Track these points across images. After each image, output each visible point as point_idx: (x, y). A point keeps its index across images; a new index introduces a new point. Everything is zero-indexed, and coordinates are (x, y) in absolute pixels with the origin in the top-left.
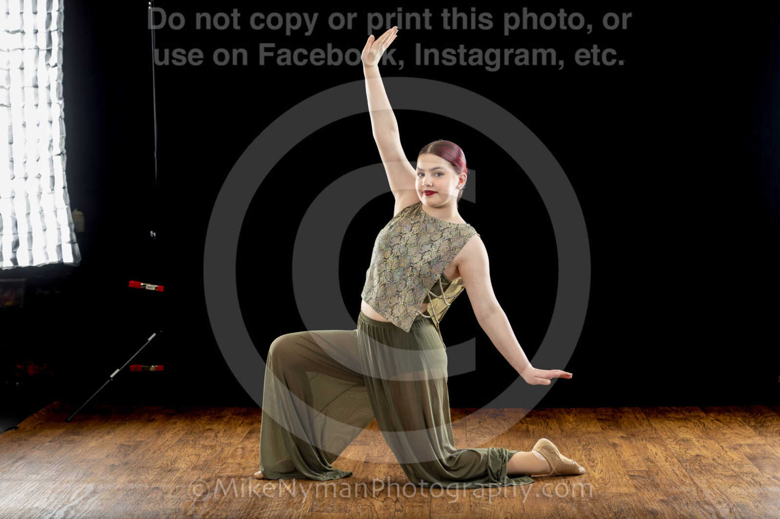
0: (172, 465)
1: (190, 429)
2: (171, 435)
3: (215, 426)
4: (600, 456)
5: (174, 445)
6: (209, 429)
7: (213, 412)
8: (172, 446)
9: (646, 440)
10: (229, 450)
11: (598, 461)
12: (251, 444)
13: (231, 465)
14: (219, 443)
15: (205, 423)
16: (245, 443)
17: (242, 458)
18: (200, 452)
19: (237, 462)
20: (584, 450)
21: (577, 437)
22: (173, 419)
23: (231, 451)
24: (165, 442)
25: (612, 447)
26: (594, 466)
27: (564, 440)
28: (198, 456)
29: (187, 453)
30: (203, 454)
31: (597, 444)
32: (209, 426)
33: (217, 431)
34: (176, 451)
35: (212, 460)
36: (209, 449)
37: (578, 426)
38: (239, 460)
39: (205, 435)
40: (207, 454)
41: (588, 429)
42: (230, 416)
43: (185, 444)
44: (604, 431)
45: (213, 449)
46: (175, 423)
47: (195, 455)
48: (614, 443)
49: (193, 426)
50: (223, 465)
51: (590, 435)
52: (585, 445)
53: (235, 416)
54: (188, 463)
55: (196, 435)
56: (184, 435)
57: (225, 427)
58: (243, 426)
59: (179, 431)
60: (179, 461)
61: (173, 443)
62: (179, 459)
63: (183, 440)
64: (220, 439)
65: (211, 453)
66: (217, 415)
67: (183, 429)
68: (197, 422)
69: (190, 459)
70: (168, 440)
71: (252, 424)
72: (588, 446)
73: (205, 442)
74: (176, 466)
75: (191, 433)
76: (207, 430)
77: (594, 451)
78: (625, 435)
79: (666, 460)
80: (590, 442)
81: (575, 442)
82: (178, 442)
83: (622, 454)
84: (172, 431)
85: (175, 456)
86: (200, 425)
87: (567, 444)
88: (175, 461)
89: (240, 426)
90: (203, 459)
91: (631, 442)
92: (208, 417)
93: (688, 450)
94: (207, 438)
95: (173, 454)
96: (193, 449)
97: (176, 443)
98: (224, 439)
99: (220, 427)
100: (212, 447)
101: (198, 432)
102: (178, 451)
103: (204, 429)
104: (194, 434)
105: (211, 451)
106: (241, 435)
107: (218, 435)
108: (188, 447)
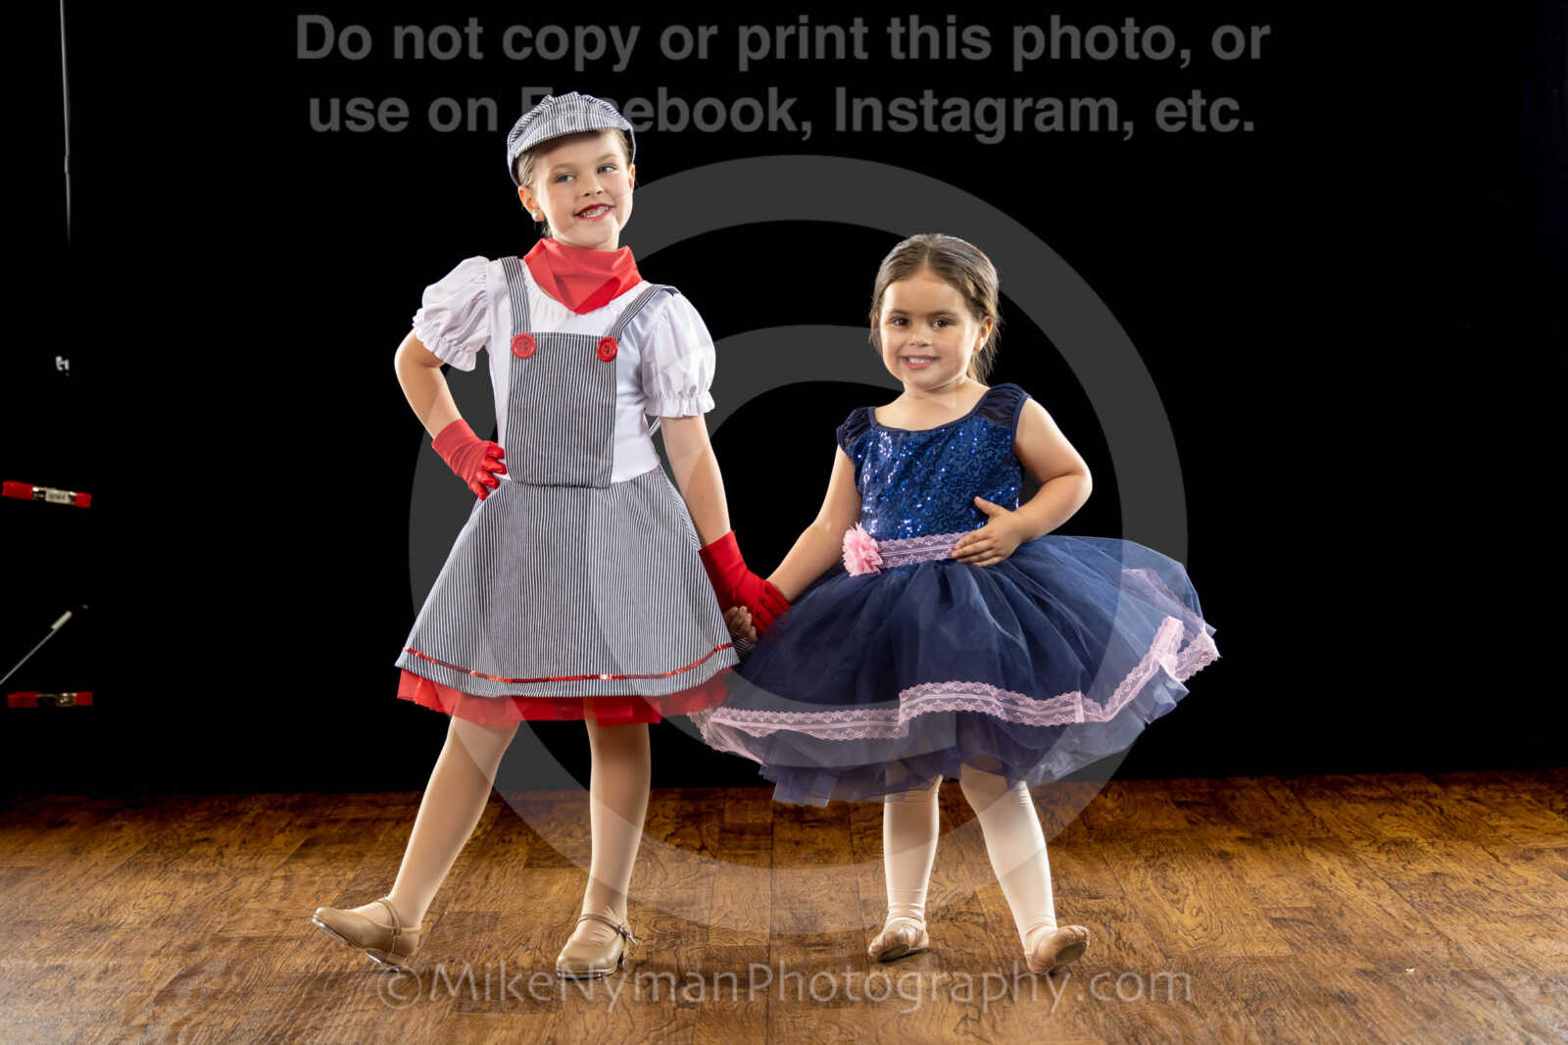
0: (102, 915)
1: (156, 841)
2: (105, 855)
3: (220, 833)
4: (1193, 879)
5: (112, 874)
6: (205, 840)
7: (217, 803)
8: (109, 876)
9: (1302, 845)
10: (252, 882)
11: (1187, 889)
12: (308, 868)
13: (255, 914)
14: (227, 869)
15: (195, 827)
16: (293, 867)
17: (283, 898)
18: (177, 889)
19: (271, 906)
20: (1149, 866)
21: (1130, 840)
22: (115, 821)
23: (256, 885)
24: (89, 870)
25: (1218, 860)
26: (1179, 901)
27: (1097, 847)
28: (173, 896)
29: (144, 891)
30: (186, 892)
31: (1180, 856)
32: (204, 832)
33: (224, 844)
34: (116, 888)
35: (206, 905)
36: (199, 883)
37: (1128, 817)
38: (275, 903)
39: (192, 851)
40: (194, 893)
41: (1154, 823)
42: (260, 811)
43: (139, 871)
44: (1195, 828)
45: (208, 882)
46: (118, 829)
47: (165, 894)
48: (1222, 851)
49: (164, 833)
50: (233, 915)
51: (1161, 836)
52: (1152, 857)
53: (270, 812)
54: (143, 912)
55: (171, 852)
56: (138, 852)
57: (244, 835)
58: (291, 832)
59: (126, 844)
60: (122, 907)
61: (109, 871)
62: (123, 903)
63: (136, 865)
64: (231, 860)
65: (205, 889)
66: (227, 811)
67: (138, 841)
68: (176, 825)
69: (151, 902)
70: (96, 864)
71: (312, 826)
72: (1158, 857)
73: (190, 866)
74: (113, 918)
75: (156, 850)
76: (198, 841)
77: (1174, 870)
78: (1248, 835)
79: (1358, 886)
80: (1163, 849)
81: (1125, 851)
82: (122, 866)
83: (1246, 874)
84: (110, 846)
85: (112, 899)
86: (180, 831)
87: (1105, 855)
88: (111, 909)
89: (282, 831)
90: (184, 903)
91: (1264, 849)
92: (204, 814)
94: (195, 858)
95: (106, 893)
96: (159, 883)
97: (117, 870)
98: (240, 860)
99: (232, 834)
100: (207, 877)
101: (177, 846)
102: (121, 887)
103: (189, 841)
104: (166, 850)
105: (206, 885)
106: (283, 850)
107: (226, 852)
108: (148, 878)
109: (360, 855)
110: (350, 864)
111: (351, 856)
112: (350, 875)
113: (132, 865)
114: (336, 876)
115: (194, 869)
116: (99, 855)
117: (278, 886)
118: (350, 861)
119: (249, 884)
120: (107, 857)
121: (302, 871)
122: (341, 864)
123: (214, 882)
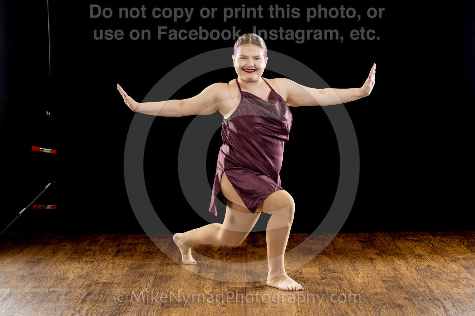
0: (64, 275)
1: (76, 250)
2: (62, 254)
3: (93, 248)
4: (362, 267)
5: (65, 261)
6: (89, 250)
7: (92, 237)
9: (393, 256)
11: (360, 270)
12: (119, 260)
13: (105, 275)
14: (96, 259)
15: (86, 245)
16: (115, 259)
17: (113, 270)
18: (83, 266)
20: (350, 262)
21: (346, 253)
22: (64, 243)
23: (105, 265)
24: (58, 259)
25: (369, 260)
27: (336, 255)
28: (82, 269)
29: (74, 266)
30: (86, 267)
31: (359, 259)
32: (89, 247)
33: (95, 251)
34: (66, 266)
35: (92, 272)
36: (89, 264)
37: (345, 246)
38: (110, 271)
39: (86, 254)
40: (88, 268)
41: (352, 248)
42: (104, 240)
43: (72, 260)
44: (364, 249)
46: (65, 245)
47: (80, 268)
48: (371, 258)
49: (78, 247)
50: (99, 275)
51: (354, 252)
52: (351, 259)
53: (107, 241)
54: (75, 274)
56: (71, 254)
57: (100, 248)
58: (113, 247)
59: (68, 251)
60: (69, 272)
64: (97, 257)
66: (95, 240)
67: (71, 250)
68: (81, 244)
69: (77, 271)
70: (60, 258)
71: (119, 245)
72: (353, 259)
74: (67, 276)
75: (76, 253)
77: (357, 263)
78: (378, 252)
79: (407, 269)
80: (354, 257)
81: (344, 257)
83: (377, 265)
84: (63, 251)
85: (66, 269)
86: (83, 247)
87: (338, 258)
88: (66, 272)
89: (111, 247)
90: (85, 271)
91: (382, 257)
92: (89, 241)
93: (422, 262)
94: (87, 256)
95: (64, 267)
96: (78, 264)
97: (66, 259)
98: (100, 256)
99: (97, 248)
100: (92, 262)
101: (82, 252)
102: (68, 265)
103: (85, 250)
104: (79, 253)
105: (91, 265)
106: (111, 254)
107: (96, 254)
108: (75, 262)
109: (133, 256)
110: (130, 259)
111: (130, 256)
112: (130, 262)
113: (70, 258)
114: (127, 262)
115: (87, 260)
116: (60, 255)
117: (111, 265)
118: (130, 257)
119: (103, 265)
120: (63, 255)
121: (117, 261)
122: (127, 258)
123: (93, 264)
